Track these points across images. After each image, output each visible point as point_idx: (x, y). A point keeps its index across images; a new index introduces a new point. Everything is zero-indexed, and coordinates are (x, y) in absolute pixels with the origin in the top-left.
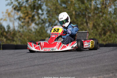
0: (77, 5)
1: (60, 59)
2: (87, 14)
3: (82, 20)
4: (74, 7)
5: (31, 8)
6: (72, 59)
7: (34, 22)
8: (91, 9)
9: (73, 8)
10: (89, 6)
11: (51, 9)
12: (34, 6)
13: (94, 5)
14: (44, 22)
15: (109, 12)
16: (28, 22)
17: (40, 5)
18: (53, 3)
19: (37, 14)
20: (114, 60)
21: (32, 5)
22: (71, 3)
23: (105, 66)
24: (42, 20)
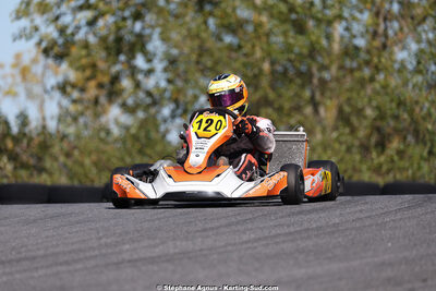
0: (278, 40)
1: (215, 241)
2: (314, 70)
3: (297, 95)
4: (268, 43)
5: (107, 49)
6: (260, 239)
7: (120, 101)
8: (329, 53)
9: (262, 49)
10: (324, 42)
11: (181, 53)
12: (119, 40)
13: (342, 37)
14: (155, 100)
15: (396, 66)
16: (96, 102)
17: (140, 36)
18: (189, 30)
19: (128, 72)
20: (415, 245)
21: (112, 38)
22: (256, 30)
23: (383, 264)
24: (149, 94)
